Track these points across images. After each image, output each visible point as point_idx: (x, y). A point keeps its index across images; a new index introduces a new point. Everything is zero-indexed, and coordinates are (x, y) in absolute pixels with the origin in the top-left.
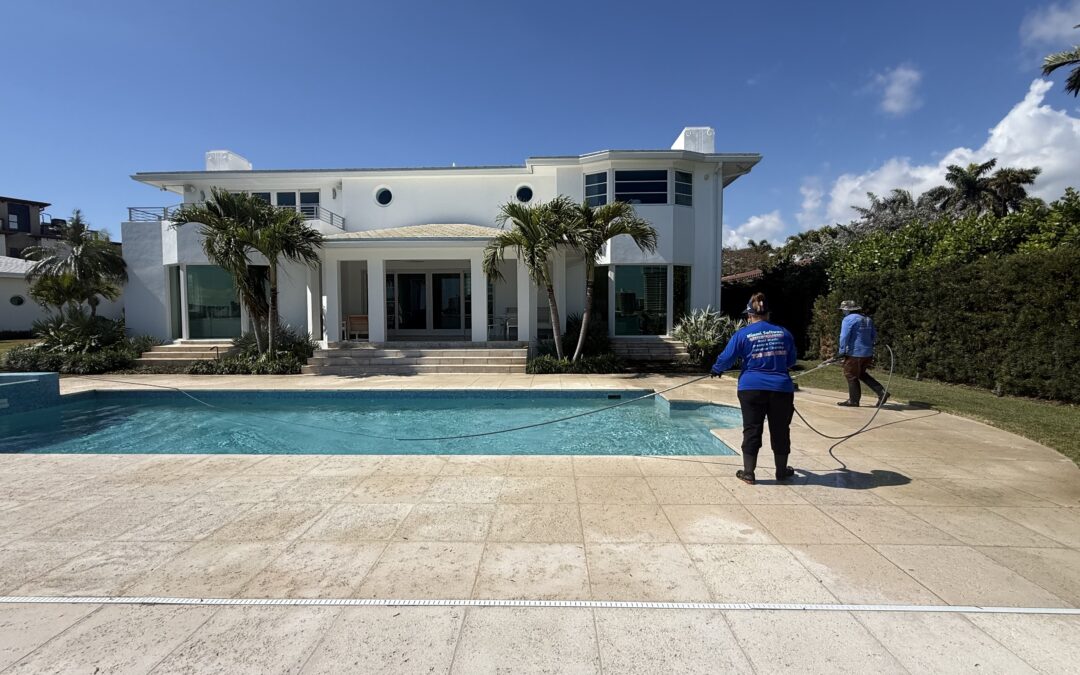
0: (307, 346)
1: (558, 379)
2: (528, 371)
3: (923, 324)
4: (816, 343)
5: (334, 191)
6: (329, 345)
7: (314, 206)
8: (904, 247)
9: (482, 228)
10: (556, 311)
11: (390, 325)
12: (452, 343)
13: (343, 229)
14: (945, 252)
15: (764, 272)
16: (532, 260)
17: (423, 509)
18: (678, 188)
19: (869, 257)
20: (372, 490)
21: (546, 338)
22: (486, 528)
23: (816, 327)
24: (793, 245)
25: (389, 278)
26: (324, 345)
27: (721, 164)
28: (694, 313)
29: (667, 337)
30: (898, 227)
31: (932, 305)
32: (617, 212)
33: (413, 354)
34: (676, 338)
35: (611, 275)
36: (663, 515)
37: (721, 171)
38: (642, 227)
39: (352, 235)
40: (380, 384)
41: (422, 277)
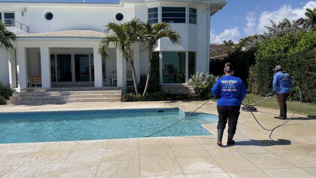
0: (9, 91)
1: (136, 104)
2: (122, 101)
3: (293, 77)
4: (250, 86)
5: (22, 12)
6: (21, 90)
7: (12, 19)
8: (285, 44)
9: (99, 33)
10: (135, 72)
11: (53, 79)
12: (84, 88)
13: (28, 32)
14: (301, 46)
15: (229, 55)
16: (123, 48)
17: (64, 166)
18: (190, 16)
19: (272, 48)
20: (39, 159)
21: (131, 85)
22: (95, 173)
23: (250, 79)
24: (242, 43)
25: (52, 57)
26: (18, 90)
27: (209, 5)
28: (197, 73)
29: (186, 84)
30: (284, 35)
31: (296, 69)
32: (162, 27)
33: (64, 94)
34: (190, 84)
35: (160, 56)
36: (177, 163)
37: (209, 8)
38: (174, 34)
39: (32, 35)
40: (47, 109)
41: (69, 56)
